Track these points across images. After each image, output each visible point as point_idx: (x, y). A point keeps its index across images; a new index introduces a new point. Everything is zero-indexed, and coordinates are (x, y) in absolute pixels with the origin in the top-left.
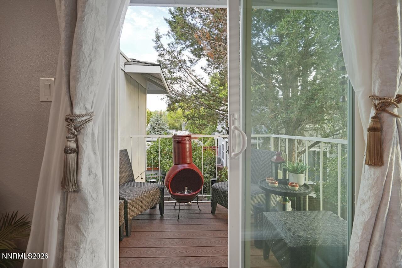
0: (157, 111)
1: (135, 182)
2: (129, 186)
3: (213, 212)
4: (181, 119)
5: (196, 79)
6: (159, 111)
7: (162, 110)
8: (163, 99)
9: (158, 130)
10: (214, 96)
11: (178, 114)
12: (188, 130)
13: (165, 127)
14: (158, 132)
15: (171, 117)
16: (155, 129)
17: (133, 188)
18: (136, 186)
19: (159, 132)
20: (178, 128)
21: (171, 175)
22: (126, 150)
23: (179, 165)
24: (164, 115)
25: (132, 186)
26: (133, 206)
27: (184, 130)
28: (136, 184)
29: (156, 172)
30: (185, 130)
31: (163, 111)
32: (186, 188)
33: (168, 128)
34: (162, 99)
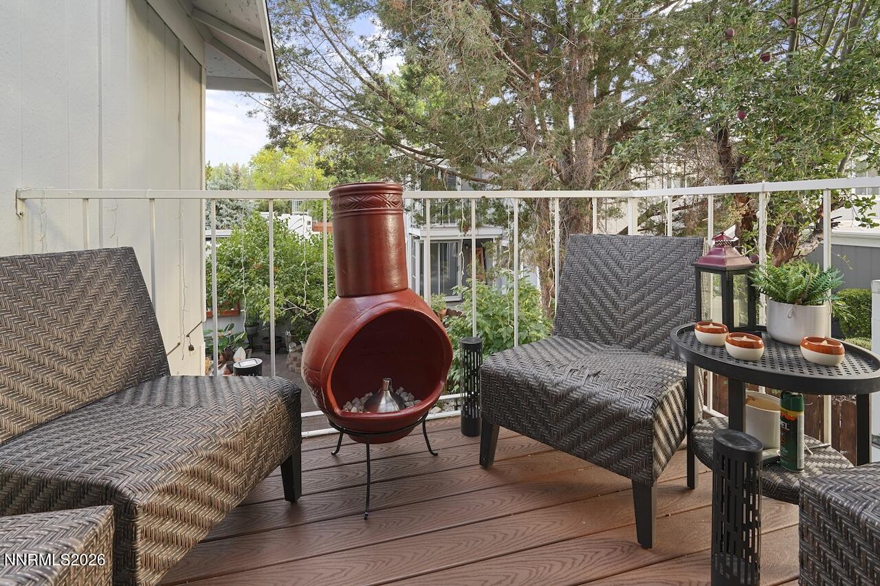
0: (224, 165)
1: (169, 379)
2: (141, 403)
3: (486, 460)
4: (290, 185)
5: (354, 59)
6: (230, 165)
7: (237, 164)
8: (254, 115)
9: (230, 211)
10: (400, 112)
11: (283, 174)
12: (307, 213)
13: (248, 206)
14: (229, 218)
15: (264, 180)
16: (221, 208)
17: (165, 413)
18: (176, 401)
19: (232, 217)
20: (282, 208)
21: (336, 342)
22: (129, 252)
23: (359, 301)
24: (245, 177)
25: (158, 401)
26: (168, 514)
27: (297, 212)
28: (176, 390)
29: (230, 323)
30: (300, 213)
31: (240, 167)
32: (387, 381)
33: (258, 207)
34: (250, 113)
